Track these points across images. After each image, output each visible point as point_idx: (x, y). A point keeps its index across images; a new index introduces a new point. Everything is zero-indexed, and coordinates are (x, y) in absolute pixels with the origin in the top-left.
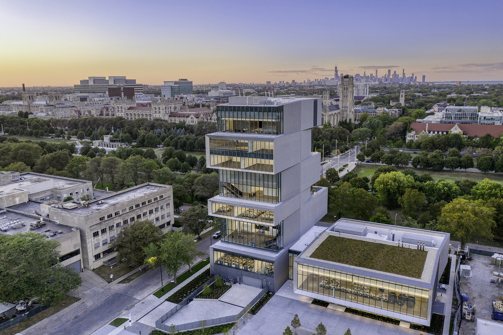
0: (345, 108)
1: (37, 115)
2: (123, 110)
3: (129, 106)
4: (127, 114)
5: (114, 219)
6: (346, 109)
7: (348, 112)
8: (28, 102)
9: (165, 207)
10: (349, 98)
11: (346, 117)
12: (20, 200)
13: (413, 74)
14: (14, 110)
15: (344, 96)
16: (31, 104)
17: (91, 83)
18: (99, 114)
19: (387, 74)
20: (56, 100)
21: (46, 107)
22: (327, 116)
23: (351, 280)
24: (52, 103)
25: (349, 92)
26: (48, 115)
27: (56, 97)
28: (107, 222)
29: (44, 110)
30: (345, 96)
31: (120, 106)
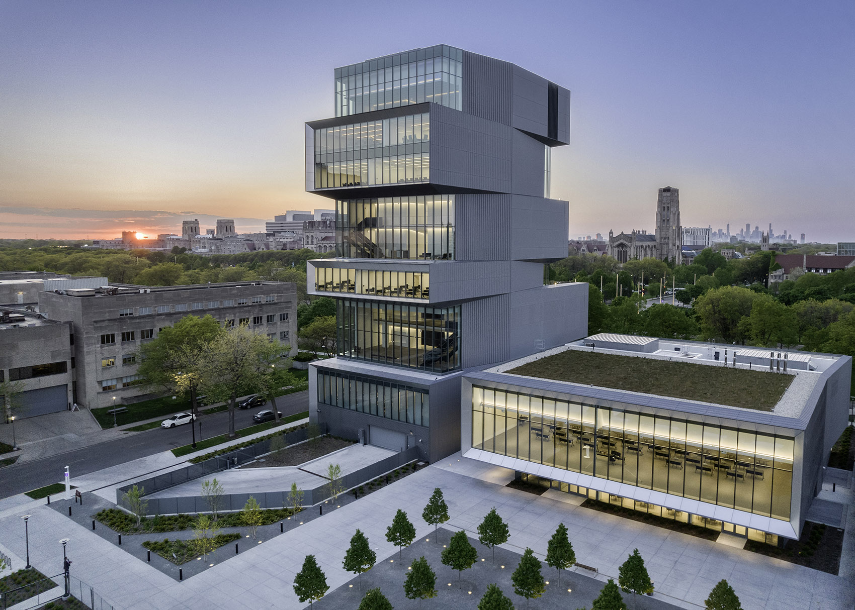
0: (665, 238)
1: (196, 251)
2: (315, 241)
3: (324, 235)
4: (320, 246)
5: (154, 318)
6: (666, 241)
7: (671, 246)
8: (189, 236)
9: (277, 318)
10: (671, 224)
11: (667, 255)
12: (25, 297)
13: (785, 232)
14: (168, 246)
15: (664, 221)
16: (193, 238)
17: (290, 219)
18: (280, 248)
19: (745, 230)
20: (227, 231)
21: (210, 241)
22: (632, 248)
23: (593, 422)
24: (220, 236)
25: (672, 214)
26: (211, 250)
27: (227, 227)
28: (138, 321)
29: (207, 245)
30: (666, 220)
31: (310, 235)
